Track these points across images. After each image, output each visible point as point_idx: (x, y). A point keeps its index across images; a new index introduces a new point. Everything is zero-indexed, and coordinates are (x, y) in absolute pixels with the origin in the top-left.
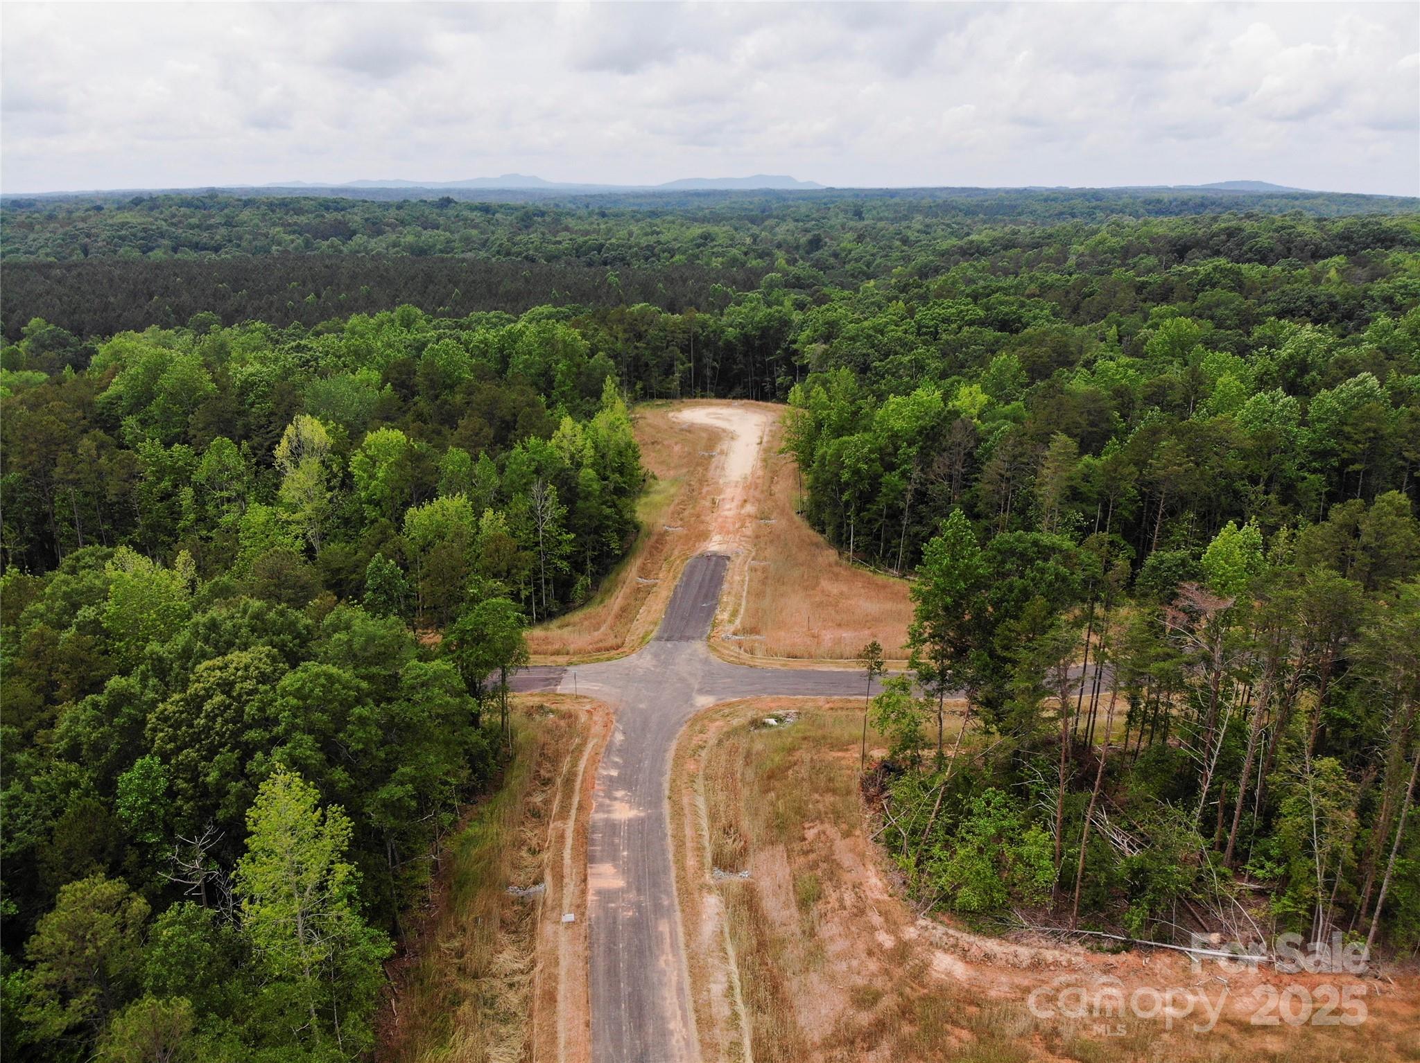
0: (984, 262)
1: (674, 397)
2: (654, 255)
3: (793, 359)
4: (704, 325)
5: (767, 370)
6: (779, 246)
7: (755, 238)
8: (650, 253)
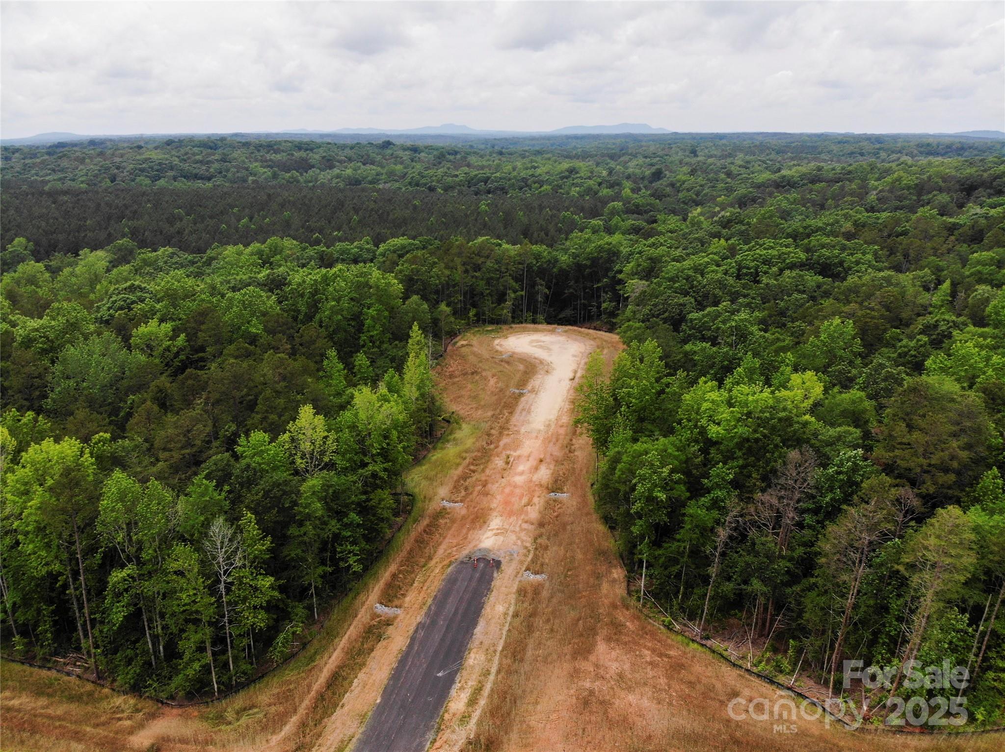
0: (794, 195)
1: (505, 322)
2: (527, 186)
3: (618, 288)
4: (537, 257)
5: (595, 295)
6: (628, 177)
7: (611, 172)
8: (524, 184)
